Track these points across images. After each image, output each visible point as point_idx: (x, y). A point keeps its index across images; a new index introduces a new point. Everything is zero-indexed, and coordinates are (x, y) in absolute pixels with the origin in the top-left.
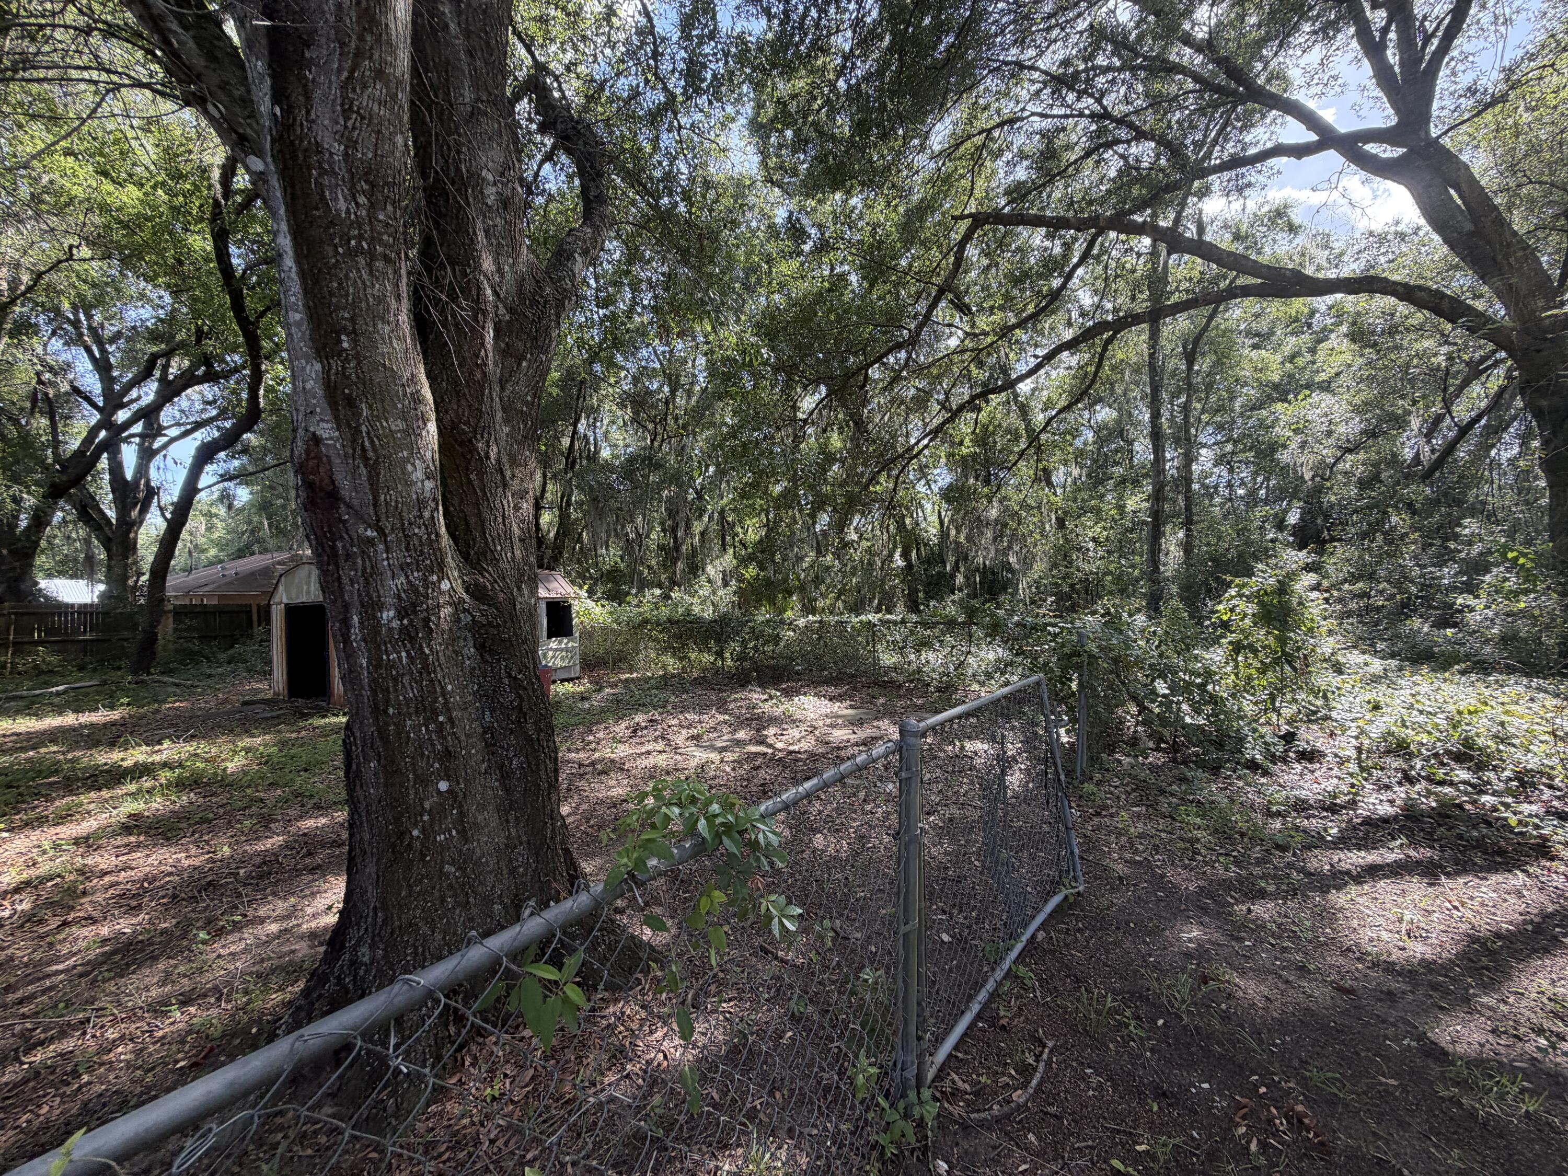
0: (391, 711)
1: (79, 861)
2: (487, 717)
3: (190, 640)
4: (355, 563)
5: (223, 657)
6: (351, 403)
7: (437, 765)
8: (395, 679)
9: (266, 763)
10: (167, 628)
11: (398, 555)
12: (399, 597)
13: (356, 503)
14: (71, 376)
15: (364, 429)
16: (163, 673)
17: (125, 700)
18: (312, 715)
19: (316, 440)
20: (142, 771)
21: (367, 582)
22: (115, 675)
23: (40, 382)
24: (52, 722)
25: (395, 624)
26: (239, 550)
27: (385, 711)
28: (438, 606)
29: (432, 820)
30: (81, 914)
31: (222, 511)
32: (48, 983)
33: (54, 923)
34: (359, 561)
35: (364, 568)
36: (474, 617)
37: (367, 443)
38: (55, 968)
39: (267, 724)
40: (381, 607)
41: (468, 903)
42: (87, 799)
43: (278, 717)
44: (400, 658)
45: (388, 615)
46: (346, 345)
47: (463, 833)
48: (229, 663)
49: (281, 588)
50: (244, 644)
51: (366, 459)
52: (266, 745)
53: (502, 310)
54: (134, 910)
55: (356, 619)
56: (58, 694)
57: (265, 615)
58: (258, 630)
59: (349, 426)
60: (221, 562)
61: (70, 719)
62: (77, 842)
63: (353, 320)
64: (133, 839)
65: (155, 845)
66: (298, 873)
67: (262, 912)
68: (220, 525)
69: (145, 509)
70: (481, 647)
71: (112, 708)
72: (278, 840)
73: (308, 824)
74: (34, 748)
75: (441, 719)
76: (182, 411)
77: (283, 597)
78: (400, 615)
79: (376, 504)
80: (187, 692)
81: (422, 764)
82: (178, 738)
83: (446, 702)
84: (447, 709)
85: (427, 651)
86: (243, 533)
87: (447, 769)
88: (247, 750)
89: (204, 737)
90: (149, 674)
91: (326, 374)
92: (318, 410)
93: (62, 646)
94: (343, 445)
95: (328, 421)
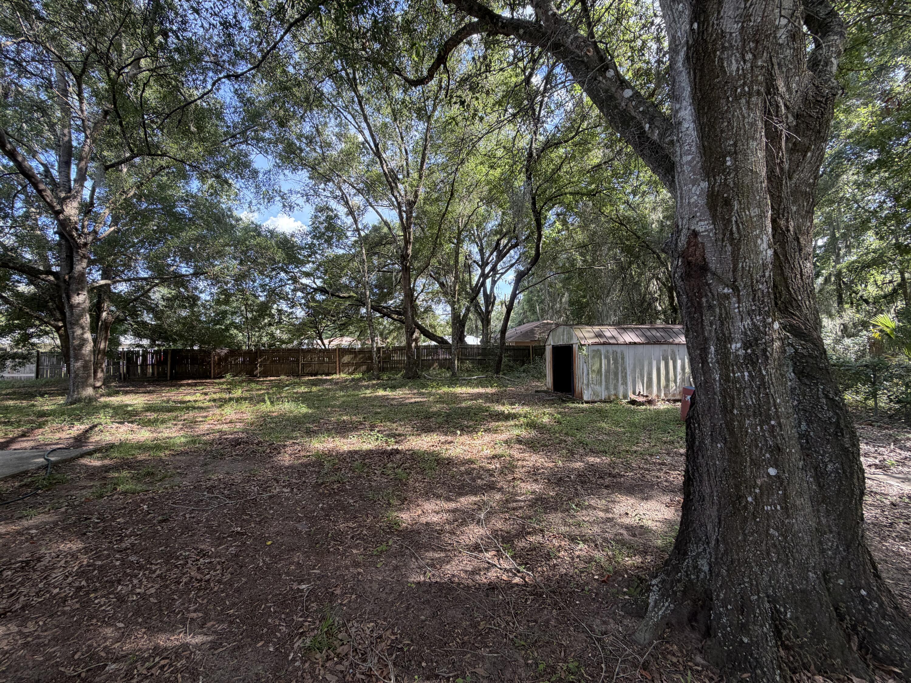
0: (735, 412)
1: (508, 452)
2: (804, 426)
4: (714, 311)
6: (727, 203)
7: (768, 455)
8: (739, 391)
9: (558, 422)
11: (746, 305)
12: (745, 334)
13: (719, 271)
15: (734, 219)
16: (504, 374)
17: (494, 384)
18: (568, 401)
19: (695, 234)
21: (722, 324)
22: (489, 374)
23: (467, 259)
24: (476, 390)
25: (741, 352)
27: (732, 412)
28: (773, 340)
29: (762, 493)
30: (518, 476)
32: (519, 504)
33: (510, 477)
34: (717, 310)
35: (721, 314)
36: (796, 350)
37: (734, 229)
38: (519, 498)
39: (550, 403)
40: (730, 340)
41: (788, 563)
42: (499, 424)
44: (743, 376)
45: (736, 346)
46: (729, 163)
47: (785, 509)
49: (550, 337)
51: (731, 239)
52: (554, 413)
53: (791, 118)
54: (536, 481)
55: (712, 349)
56: (475, 380)
59: (723, 219)
61: (481, 390)
62: (504, 442)
63: (735, 145)
64: (522, 446)
65: (531, 452)
67: (592, 502)
69: (493, 306)
70: (800, 373)
71: (492, 387)
72: (581, 464)
74: (475, 400)
75: (773, 422)
77: (551, 342)
78: (746, 345)
79: (735, 270)
80: (513, 383)
81: (756, 452)
82: (519, 404)
83: (777, 411)
84: (778, 417)
85: (764, 373)
87: (776, 460)
88: (548, 414)
89: (528, 405)
90: (500, 374)
91: (711, 187)
92: (698, 214)
93: (473, 361)
94: (716, 234)
95: (705, 220)
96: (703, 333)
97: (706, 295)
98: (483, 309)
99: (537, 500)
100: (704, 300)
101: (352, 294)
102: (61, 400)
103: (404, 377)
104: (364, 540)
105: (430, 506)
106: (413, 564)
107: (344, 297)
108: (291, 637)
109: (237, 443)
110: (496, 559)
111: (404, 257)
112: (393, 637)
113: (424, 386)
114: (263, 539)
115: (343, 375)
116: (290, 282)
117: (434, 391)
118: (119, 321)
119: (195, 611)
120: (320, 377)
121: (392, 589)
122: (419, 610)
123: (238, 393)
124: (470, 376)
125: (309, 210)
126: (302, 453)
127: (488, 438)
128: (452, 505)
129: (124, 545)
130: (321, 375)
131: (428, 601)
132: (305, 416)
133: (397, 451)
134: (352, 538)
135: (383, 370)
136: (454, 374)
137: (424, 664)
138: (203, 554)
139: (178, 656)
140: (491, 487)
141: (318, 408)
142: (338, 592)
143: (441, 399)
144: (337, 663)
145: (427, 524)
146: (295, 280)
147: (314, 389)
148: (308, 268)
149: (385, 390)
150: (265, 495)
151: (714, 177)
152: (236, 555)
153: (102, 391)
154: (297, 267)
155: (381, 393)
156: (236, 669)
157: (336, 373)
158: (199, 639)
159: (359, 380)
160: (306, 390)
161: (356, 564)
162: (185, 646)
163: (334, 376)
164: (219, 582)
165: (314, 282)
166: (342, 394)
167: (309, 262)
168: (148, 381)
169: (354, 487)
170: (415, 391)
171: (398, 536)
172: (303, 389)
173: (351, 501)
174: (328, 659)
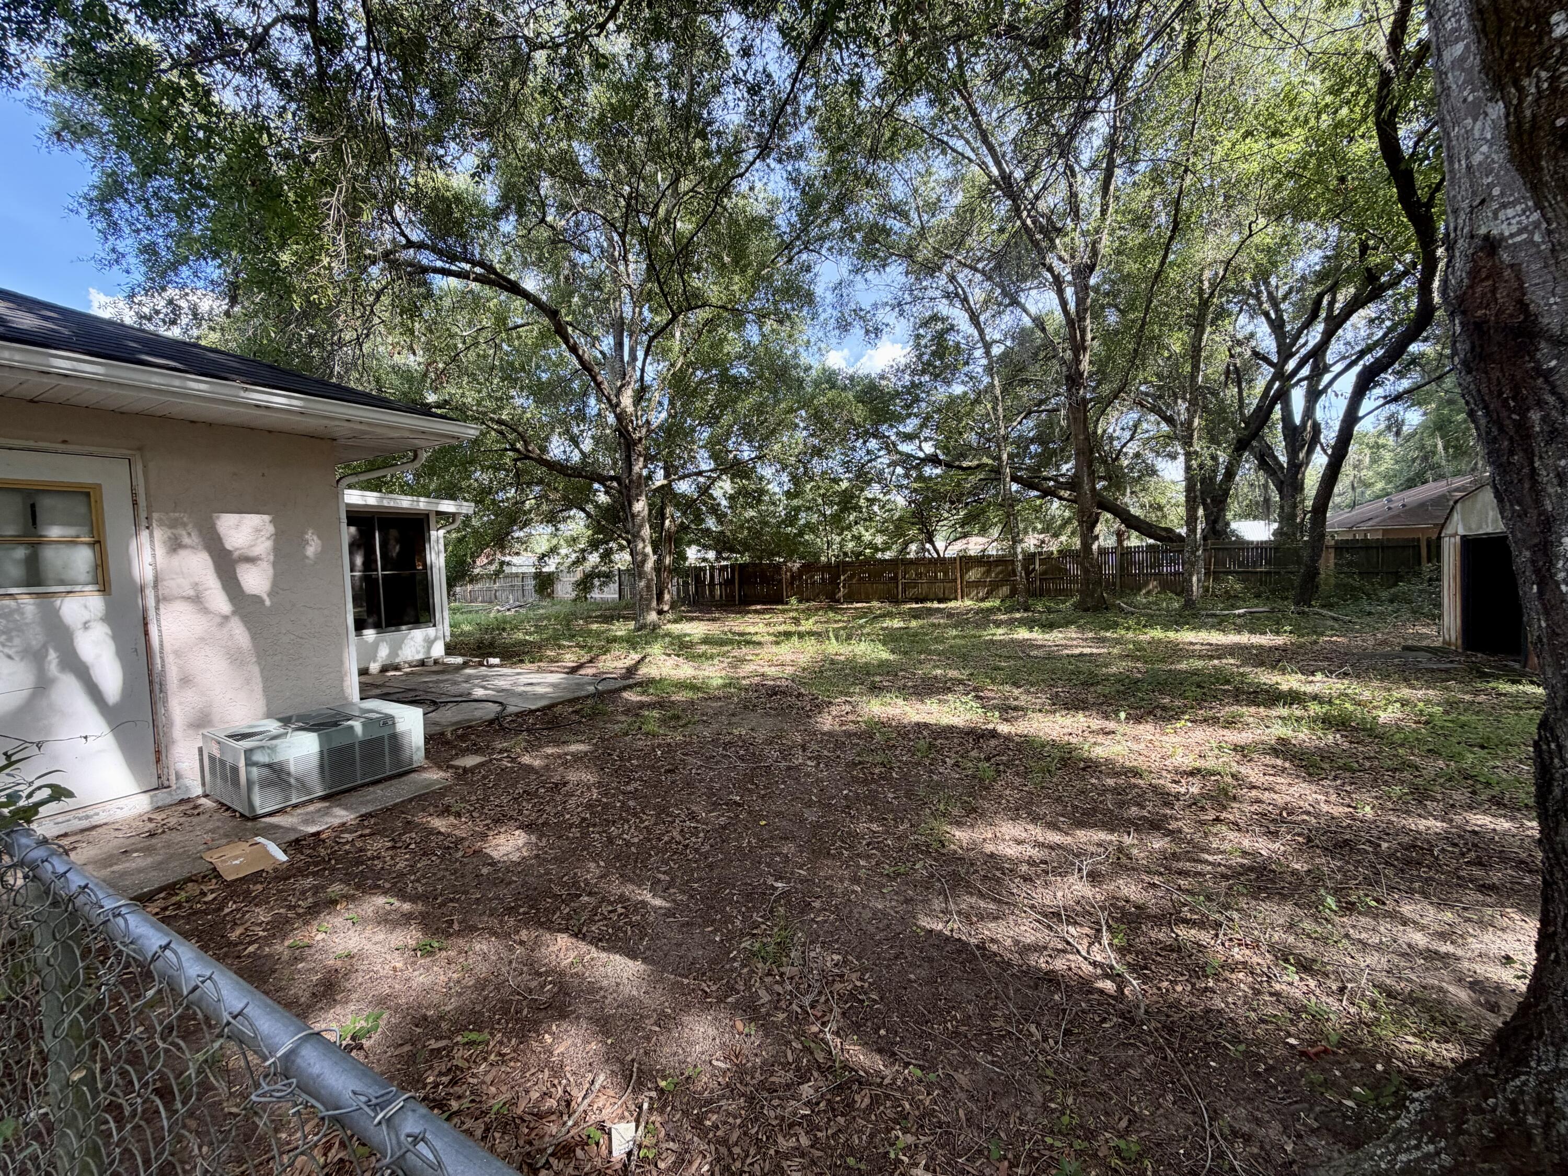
1: (1235, 768)
3: (1350, 575)
5: (1385, 595)
9: (1427, 723)
10: (1328, 563)
14: (1253, 343)
16: (1323, 606)
17: (1288, 628)
18: (1497, 678)
19: (1491, 245)
20: (1294, 698)
22: (1279, 604)
23: (1232, 356)
24: (1232, 638)
26: (1408, 480)
30: (1231, 817)
31: (1390, 440)
32: (1199, 867)
33: (1211, 815)
38: (1206, 856)
39: (1433, 677)
42: (1247, 712)
43: (1447, 671)
48: (1392, 601)
49: (1456, 517)
50: (1409, 582)
52: (1428, 702)
54: (1273, 835)
56: (1239, 616)
57: (1435, 550)
58: (1426, 567)
60: (1388, 494)
61: (1244, 638)
62: (1236, 748)
64: (1279, 762)
65: (1298, 777)
66: (1462, 884)
67: (1407, 909)
68: (1387, 455)
69: (1310, 452)
71: (1277, 633)
72: (1438, 826)
73: (1481, 820)
74: (1219, 658)
76: (1348, 343)
77: (1458, 527)
80: (1346, 627)
82: (1331, 672)
86: (1414, 460)
88: (1404, 703)
89: (1358, 676)
90: (1310, 606)
91: (1514, 111)
92: (1496, 191)
93: (1244, 576)
94: (1549, 232)
95: (1513, 204)
96: (1538, 502)
97: (1540, 404)
98: (1283, 459)
99: (1251, 869)
100: (1535, 416)
101: (985, 460)
102: (632, 625)
103: (1076, 607)
104: (882, 850)
105: (1010, 829)
106: (937, 904)
107: (969, 468)
108: (742, 935)
109: (774, 692)
110: (1085, 942)
111: (1074, 380)
112: (859, 984)
113: (1115, 626)
114: (755, 816)
115: (968, 603)
116: (882, 453)
117: (1130, 635)
118: (683, 528)
119: (664, 873)
120: (929, 605)
121: (888, 926)
122: (911, 964)
123: (807, 625)
124: (1234, 607)
125: (902, 327)
126: (851, 717)
127: (1201, 734)
128: (1055, 837)
129: (629, 788)
130: (932, 601)
131: (931, 960)
132: (882, 664)
133: (994, 734)
134: (868, 844)
135: (1039, 594)
136: (1189, 604)
137: (882, 1032)
138: (693, 816)
139: (636, 911)
140: (1156, 825)
141: (906, 653)
142: (817, 904)
143: (1138, 653)
144: (777, 982)
145: (992, 855)
146: (890, 447)
147: (914, 624)
148: (910, 426)
149: (1031, 629)
150: (783, 764)
151: (1516, 83)
152: (724, 828)
153: (669, 616)
154: (891, 426)
155: (1023, 634)
156: (679, 945)
157: (956, 599)
158: (658, 902)
159: (990, 611)
160: (902, 624)
161: (855, 880)
162: (644, 904)
163: (952, 604)
164: (696, 850)
165: (920, 448)
166: (954, 633)
167: (909, 416)
168: (717, 607)
169: (905, 777)
170: (1091, 635)
171: (935, 860)
172: (897, 623)
173: (891, 795)
174: (769, 974)
